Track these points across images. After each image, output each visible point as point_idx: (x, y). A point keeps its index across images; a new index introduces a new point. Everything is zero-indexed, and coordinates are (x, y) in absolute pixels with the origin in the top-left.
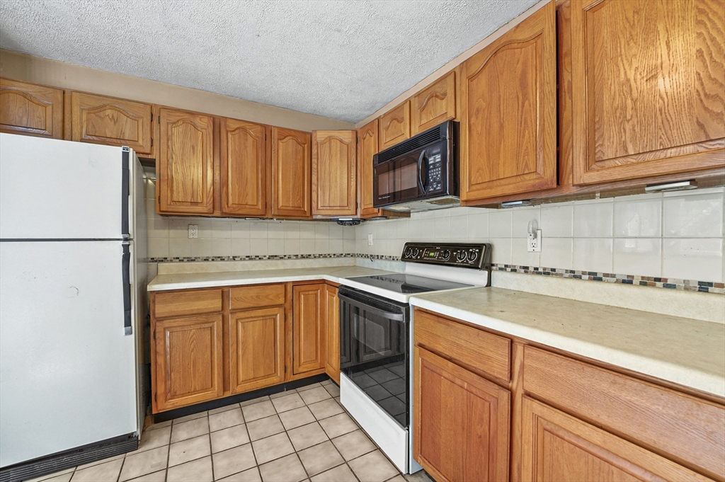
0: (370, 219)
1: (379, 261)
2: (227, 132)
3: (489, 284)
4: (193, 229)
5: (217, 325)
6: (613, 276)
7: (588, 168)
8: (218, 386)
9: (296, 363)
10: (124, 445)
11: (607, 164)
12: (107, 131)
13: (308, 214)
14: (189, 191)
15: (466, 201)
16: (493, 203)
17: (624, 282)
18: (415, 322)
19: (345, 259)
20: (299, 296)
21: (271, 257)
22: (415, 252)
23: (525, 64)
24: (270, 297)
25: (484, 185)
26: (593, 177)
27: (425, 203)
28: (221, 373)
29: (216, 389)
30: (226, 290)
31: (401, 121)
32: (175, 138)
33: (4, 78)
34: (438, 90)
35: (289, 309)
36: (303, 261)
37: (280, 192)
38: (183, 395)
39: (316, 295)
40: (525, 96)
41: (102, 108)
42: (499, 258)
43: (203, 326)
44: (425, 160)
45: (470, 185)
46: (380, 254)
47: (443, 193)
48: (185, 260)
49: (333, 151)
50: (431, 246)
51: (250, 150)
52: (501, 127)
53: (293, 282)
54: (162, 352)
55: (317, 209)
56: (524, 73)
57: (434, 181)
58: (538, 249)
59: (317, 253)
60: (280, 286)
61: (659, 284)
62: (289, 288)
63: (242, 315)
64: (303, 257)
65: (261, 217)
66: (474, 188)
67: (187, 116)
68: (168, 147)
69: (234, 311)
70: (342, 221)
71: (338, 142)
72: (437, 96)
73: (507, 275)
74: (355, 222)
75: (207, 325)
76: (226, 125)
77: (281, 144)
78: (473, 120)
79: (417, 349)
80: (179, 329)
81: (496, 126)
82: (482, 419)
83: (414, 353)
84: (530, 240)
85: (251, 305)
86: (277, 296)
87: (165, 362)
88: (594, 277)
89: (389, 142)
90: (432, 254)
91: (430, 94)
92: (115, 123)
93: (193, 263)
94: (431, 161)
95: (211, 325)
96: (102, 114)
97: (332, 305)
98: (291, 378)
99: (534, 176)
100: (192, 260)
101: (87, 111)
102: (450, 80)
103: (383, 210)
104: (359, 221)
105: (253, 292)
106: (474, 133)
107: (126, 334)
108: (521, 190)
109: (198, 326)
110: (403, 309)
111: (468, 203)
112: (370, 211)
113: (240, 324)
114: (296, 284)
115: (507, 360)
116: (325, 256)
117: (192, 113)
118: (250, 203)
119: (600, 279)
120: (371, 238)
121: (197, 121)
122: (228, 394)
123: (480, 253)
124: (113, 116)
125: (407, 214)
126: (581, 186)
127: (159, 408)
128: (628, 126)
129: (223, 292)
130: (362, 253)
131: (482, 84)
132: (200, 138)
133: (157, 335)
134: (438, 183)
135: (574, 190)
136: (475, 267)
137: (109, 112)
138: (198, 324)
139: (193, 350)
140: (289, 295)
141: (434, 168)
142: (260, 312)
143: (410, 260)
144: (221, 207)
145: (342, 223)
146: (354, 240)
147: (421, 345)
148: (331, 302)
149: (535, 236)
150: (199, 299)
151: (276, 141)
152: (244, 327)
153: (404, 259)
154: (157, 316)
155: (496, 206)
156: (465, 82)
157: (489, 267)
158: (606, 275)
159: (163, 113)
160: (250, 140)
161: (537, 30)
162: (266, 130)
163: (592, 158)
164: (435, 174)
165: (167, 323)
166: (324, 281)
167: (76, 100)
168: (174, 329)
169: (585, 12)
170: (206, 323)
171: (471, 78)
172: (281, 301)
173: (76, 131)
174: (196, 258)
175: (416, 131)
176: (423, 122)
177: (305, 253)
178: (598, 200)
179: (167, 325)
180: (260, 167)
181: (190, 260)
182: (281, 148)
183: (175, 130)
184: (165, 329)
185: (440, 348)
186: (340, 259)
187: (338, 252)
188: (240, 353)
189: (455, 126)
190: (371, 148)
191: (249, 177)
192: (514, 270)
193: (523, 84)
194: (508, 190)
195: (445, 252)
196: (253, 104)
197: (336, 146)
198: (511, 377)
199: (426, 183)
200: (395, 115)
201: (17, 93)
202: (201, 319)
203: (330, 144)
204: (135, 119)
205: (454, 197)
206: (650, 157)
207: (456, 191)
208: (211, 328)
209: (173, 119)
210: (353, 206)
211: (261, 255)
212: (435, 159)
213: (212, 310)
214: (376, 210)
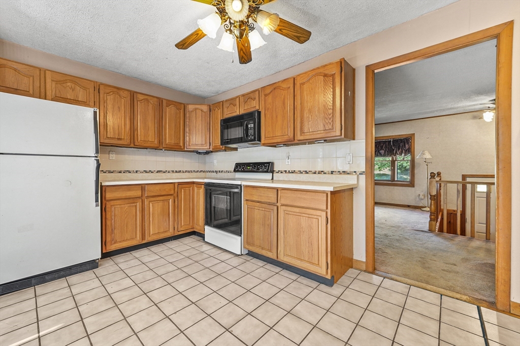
0: (217, 151)
1: (220, 174)
2: (137, 101)
3: (272, 179)
4: (112, 154)
5: (139, 205)
6: (311, 171)
7: (301, 135)
8: (139, 237)
9: (179, 226)
10: (92, 265)
11: (306, 134)
12: (68, 95)
13: (183, 148)
14: (117, 132)
15: (263, 144)
16: (274, 145)
17: (314, 173)
18: (244, 191)
19: (200, 173)
20: (181, 190)
21: (158, 172)
22: (241, 167)
23: (284, 96)
24: (167, 190)
25: (271, 138)
26: (302, 138)
27: (246, 144)
28: (141, 230)
29: (138, 239)
30: (143, 186)
31: (235, 105)
32: (108, 102)
33: (2, 59)
34: (252, 95)
35: (176, 196)
36: (177, 174)
37: (167, 135)
38: (120, 242)
39: (190, 190)
40: (284, 107)
41: (65, 82)
42: (276, 169)
43: (132, 205)
44: (247, 126)
45: (265, 138)
46: (221, 170)
47: (254, 140)
48: (107, 172)
49: (197, 115)
50: (248, 164)
51: (151, 111)
52: (277, 117)
53: (178, 183)
54: (110, 219)
55: (189, 146)
56: (284, 99)
57: (251, 134)
58: (289, 164)
59: (184, 170)
60: (171, 184)
61: (322, 173)
62: (176, 185)
63: (152, 199)
64: (176, 172)
65: (156, 148)
66: (267, 139)
67: (115, 90)
68: (104, 107)
69: (148, 197)
70: (199, 152)
71: (200, 111)
72: (251, 98)
73: (280, 174)
74: (207, 153)
75: (133, 204)
76: (137, 97)
77: (167, 109)
78: (266, 112)
79: (245, 202)
80: (118, 206)
81: (274, 116)
82: (269, 219)
83: (244, 204)
84: (287, 160)
85: (157, 194)
86: (170, 190)
87: (111, 224)
88: (306, 172)
89: (228, 114)
90: (249, 168)
91: (248, 97)
92: (73, 90)
93: (112, 174)
94: (249, 126)
95: (135, 204)
96: (64, 85)
97: (199, 195)
98: (177, 234)
99: (287, 136)
100: (111, 172)
101: (55, 82)
102: (257, 92)
103: (225, 147)
104: (209, 152)
105: (158, 187)
106: (267, 117)
107: (96, 206)
108: (283, 141)
109: (129, 205)
110: (239, 187)
111: (264, 145)
112: (218, 147)
113: (151, 204)
114: (179, 184)
115: (276, 196)
116: (189, 172)
117: (119, 89)
118: (150, 140)
119: (308, 173)
120: (215, 162)
121: (121, 93)
122: (144, 242)
123: (269, 166)
124: (71, 87)
125: (236, 149)
126: (299, 140)
127: (107, 249)
128: (310, 123)
129: (142, 187)
130: (210, 170)
131: (270, 99)
132: (123, 103)
133: (107, 209)
134: (252, 136)
135: (298, 142)
136: (267, 172)
137: (69, 84)
138: (129, 203)
139: (126, 217)
140: (176, 189)
141: (251, 129)
142: (161, 198)
143: (238, 171)
144: (134, 142)
145: (199, 153)
146: (205, 163)
147: (247, 200)
148: (198, 194)
149: (289, 159)
150: (129, 190)
151: (165, 107)
152: (153, 206)
153: (235, 171)
154: (107, 199)
155: (275, 146)
156: (263, 96)
157: (272, 172)
158: (309, 171)
159: (102, 87)
160: (151, 106)
161: (288, 86)
162: (160, 100)
163: (302, 132)
164: (251, 132)
165: (112, 203)
166: (193, 183)
167: (48, 75)
168: (116, 207)
169: (301, 84)
170: (134, 203)
171: (266, 95)
172: (172, 192)
173: (49, 93)
174: (114, 171)
175: (242, 112)
176: (245, 108)
177: (178, 170)
178: (307, 145)
179: (112, 204)
180: (156, 121)
181: (110, 172)
182: (167, 111)
183: (108, 97)
184: (111, 206)
185: (254, 199)
186: (197, 173)
187: (196, 170)
188: (151, 219)
189: (259, 113)
190: (219, 116)
191: (150, 126)
192: (282, 172)
193: (284, 103)
194: (279, 140)
195: (255, 166)
196: (148, 84)
197: (199, 112)
198: (277, 202)
199: (247, 135)
200: (232, 102)
201: (11, 68)
202: (131, 201)
203: (196, 112)
204: (85, 88)
205: (259, 142)
206: (315, 133)
207: (259, 140)
208: (136, 206)
209: (108, 91)
210: (208, 144)
211: (152, 170)
212: (251, 126)
213: (136, 196)
214: (221, 147)
